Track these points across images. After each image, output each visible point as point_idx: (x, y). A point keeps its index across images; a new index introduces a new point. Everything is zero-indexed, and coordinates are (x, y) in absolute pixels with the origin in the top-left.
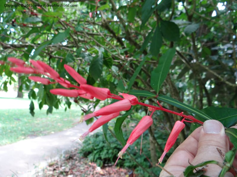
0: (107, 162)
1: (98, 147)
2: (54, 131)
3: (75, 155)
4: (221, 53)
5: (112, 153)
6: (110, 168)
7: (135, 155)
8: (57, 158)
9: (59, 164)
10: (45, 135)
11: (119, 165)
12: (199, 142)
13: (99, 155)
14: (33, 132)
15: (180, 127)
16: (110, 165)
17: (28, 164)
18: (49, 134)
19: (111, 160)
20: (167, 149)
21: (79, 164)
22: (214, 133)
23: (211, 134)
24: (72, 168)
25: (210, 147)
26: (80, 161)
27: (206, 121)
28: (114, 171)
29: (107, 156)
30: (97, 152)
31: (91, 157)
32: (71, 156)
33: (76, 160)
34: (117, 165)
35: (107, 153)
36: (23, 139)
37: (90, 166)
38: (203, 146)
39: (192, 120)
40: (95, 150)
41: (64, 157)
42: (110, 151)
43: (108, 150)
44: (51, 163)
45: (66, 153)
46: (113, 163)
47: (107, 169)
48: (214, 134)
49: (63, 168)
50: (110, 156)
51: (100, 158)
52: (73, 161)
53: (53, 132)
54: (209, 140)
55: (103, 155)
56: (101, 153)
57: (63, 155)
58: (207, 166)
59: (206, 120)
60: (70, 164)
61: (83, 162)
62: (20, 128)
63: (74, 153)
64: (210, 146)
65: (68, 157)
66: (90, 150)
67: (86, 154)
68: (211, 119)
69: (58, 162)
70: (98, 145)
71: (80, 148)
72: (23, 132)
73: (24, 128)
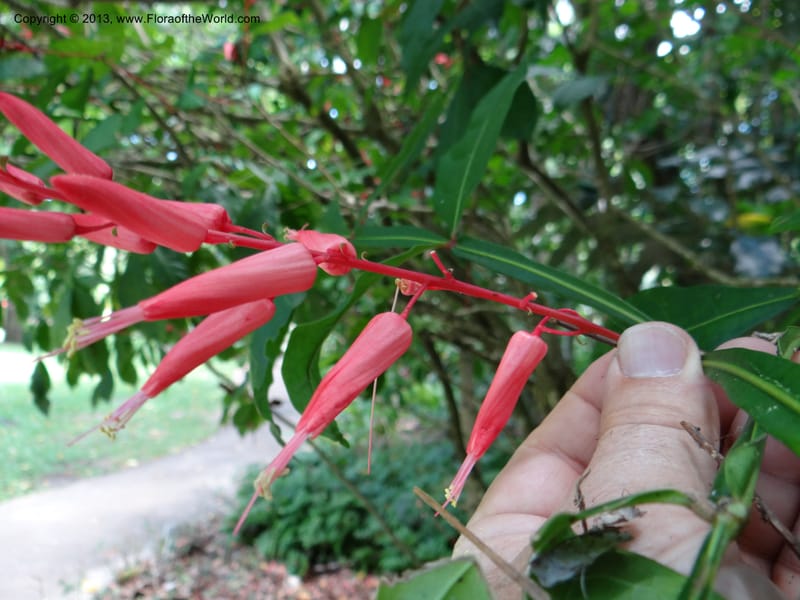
0: (321, 557)
1: (292, 508)
2: (138, 457)
3: (210, 539)
4: (689, 178)
5: (340, 526)
6: (333, 579)
7: (416, 527)
8: (147, 554)
9: (155, 572)
10: (106, 472)
11: (364, 566)
12: (603, 412)
13: (296, 534)
14: (63, 463)
15: (526, 356)
16: (332, 566)
17: (39, 579)
18: (119, 467)
19: (337, 549)
20: (476, 444)
21: (224, 571)
22: (660, 373)
23: (648, 380)
24: (202, 584)
25: (644, 431)
26: (228, 560)
27: (629, 332)
28: (345, 588)
29: (322, 538)
30: (288, 526)
31: (265, 544)
32: (197, 545)
33: (214, 556)
34: (357, 567)
35: (323, 526)
36: (26, 492)
37: (265, 575)
38: (615, 430)
39: (575, 327)
40: (280, 517)
41: (173, 548)
42: (333, 519)
43: (325, 516)
44: (127, 574)
45: (179, 531)
46: (342, 561)
47: (324, 582)
48: (658, 380)
49: (169, 586)
50: (334, 536)
51: (297, 546)
52: (205, 560)
53: (133, 463)
54: (641, 405)
55: (309, 535)
56: (302, 529)
57: (169, 542)
58: (640, 514)
59: (628, 324)
60: (194, 571)
61: (241, 563)
62: (13, 451)
63: (208, 533)
64: (643, 426)
65: (187, 550)
66: (262, 519)
67: (250, 534)
68: (647, 320)
69: (148, 566)
70: (289, 502)
71: (229, 512)
72: (26, 467)
73: (28, 452)
